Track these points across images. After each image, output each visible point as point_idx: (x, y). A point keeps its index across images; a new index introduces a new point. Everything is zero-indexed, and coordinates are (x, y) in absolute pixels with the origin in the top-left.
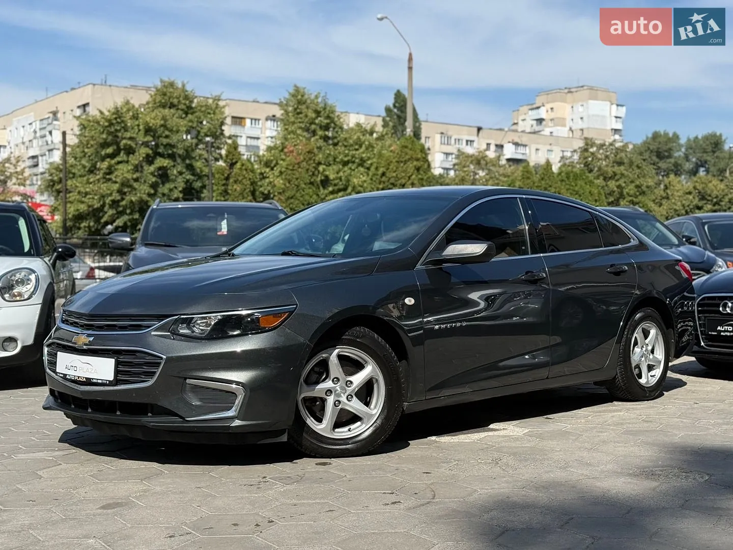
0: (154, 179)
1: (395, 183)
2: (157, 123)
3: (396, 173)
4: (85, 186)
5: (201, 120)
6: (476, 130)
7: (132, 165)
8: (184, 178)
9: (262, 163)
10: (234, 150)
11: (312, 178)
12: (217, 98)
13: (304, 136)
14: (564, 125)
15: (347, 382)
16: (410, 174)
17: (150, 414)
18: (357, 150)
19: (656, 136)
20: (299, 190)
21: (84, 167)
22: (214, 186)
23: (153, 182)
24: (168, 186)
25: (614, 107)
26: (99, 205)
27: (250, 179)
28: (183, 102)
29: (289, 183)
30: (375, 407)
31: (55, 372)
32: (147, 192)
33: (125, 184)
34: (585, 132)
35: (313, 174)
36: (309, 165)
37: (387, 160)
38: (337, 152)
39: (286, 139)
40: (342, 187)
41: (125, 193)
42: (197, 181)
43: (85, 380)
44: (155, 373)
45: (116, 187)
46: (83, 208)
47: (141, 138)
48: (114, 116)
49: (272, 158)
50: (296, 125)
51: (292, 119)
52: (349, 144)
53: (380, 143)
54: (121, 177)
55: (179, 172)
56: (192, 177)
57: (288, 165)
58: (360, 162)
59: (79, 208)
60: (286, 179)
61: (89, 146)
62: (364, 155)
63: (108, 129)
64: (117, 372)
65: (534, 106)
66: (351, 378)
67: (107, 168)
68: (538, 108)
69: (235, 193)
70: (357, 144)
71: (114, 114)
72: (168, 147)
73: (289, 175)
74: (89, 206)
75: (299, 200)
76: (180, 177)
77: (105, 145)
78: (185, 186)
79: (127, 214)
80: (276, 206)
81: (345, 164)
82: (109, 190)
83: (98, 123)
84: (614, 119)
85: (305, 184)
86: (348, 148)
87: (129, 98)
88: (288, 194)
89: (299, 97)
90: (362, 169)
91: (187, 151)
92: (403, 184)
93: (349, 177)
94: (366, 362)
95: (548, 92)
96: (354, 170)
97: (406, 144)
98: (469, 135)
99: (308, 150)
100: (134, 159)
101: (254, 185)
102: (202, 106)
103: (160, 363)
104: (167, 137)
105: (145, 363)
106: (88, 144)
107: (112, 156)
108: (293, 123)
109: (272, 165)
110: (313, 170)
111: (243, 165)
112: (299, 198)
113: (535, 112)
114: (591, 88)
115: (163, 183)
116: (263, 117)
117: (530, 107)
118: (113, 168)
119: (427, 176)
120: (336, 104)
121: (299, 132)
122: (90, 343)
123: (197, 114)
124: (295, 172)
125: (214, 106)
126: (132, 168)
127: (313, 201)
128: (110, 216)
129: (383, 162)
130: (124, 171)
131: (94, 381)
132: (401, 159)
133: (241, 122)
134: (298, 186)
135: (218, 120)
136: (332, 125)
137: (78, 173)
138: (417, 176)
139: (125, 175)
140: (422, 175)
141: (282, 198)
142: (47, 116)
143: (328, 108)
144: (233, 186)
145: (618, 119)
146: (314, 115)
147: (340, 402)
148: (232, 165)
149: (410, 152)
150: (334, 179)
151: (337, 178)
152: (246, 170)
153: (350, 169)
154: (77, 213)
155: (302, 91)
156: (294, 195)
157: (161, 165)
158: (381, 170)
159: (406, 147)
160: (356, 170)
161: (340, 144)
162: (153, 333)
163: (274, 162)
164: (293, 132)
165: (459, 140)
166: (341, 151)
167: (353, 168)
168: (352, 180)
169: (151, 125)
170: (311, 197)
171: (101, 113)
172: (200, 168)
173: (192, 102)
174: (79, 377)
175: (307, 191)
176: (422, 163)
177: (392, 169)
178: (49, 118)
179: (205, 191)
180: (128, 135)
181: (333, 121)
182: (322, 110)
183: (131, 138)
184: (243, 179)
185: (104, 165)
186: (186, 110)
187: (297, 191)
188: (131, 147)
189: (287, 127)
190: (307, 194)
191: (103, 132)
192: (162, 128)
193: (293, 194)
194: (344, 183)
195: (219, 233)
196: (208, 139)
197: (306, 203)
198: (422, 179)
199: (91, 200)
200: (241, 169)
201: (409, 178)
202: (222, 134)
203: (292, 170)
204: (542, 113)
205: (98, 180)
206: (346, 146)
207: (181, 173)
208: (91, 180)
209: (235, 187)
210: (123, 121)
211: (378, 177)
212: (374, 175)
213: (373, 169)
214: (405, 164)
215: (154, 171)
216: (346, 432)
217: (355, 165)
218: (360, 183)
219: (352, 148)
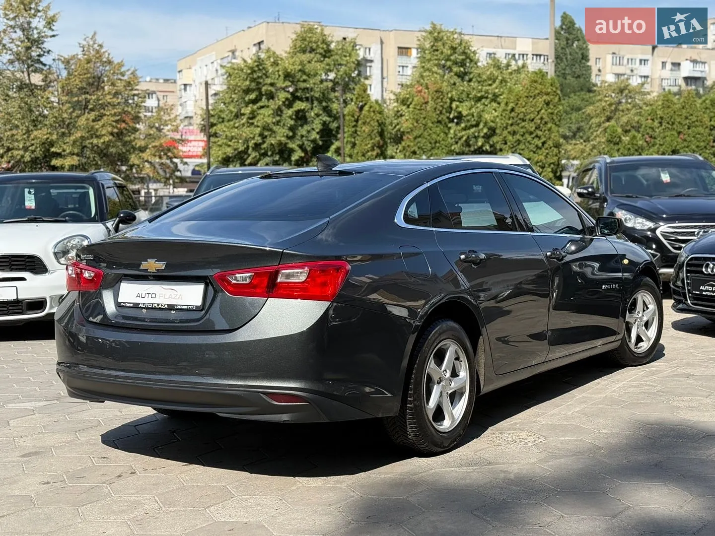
0: (292, 122)
1: (525, 118)
2: (295, 69)
3: (526, 108)
4: (231, 131)
6: (650, 48)
7: (273, 109)
8: (321, 120)
9: (399, 101)
10: (363, 92)
11: (439, 117)
12: (353, 40)
13: (439, 74)
16: (540, 108)
18: (490, 85)
20: (426, 129)
21: (231, 112)
22: (345, 127)
23: (291, 125)
24: (306, 127)
26: (243, 148)
27: (378, 121)
28: (321, 46)
29: (417, 122)
32: (285, 134)
33: (266, 128)
35: (441, 113)
36: (437, 104)
37: (517, 95)
38: (470, 88)
39: (422, 77)
40: (474, 123)
41: (266, 137)
42: (333, 122)
45: (258, 130)
46: (229, 151)
47: (281, 84)
48: (256, 64)
49: (408, 96)
50: (431, 62)
51: (429, 57)
52: (483, 80)
54: (262, 121)
55: (316, 114)
56: (328, 119)
57: (417, 104)
58: (494, 97)
59: (226, 151)
60: (414, 118)
61: (236, 91)
62: (497, 91)
63: (251, 76)
67: (250, 114)
69: (364, 134)
70: (490, 79)
71: (255, 61)
72: (306, 91)
73: (417, 115)
74: (235, 150)
75: (426, 139)
76: (317, 119)
77: (247, 91)
78: (322, 127)
79: (269, 156)
81: (479, 99)
82: (251, 133)
83: (242, 70)
85: (433, 123)
86: (482, 83)
87: (270, 46)
88: (415, 134)
89: (436, 34)
90: (494, 105)
91: (323, 94)
92: (531, 119)
93: (481, 113)
96: (487, 105)
97: (536, 79)
99: (435, 89)
100: (273, 104)
101: (382, 126)
102: (339, 49)
104: (304, 81)
106: (235, 90)
107: (254, 102)
108: (429, 60)
109: (408, 103)
110: (441, 109)
111: (371, 107)
112: (426, 137)
115: (302, 126)
118: (255, 113)
119: (558, 110)
121: (435, 69)
123: (333, 57)
124: (422, 111)
125: (350, 49)
126: (272, 112)
127: (441, 139)
128: (253, 158)
129: (512, 97)
130: (265, 116)
132: (530, 94)
133: (407, 52)
134: (425, 125)
135: (353, 62)
136: (468, 61)
137: (227, 118)
138: (546, 110)
139: (265, 119)
140: (552, 109)
141: (410, 137)
142: (226, 55)
143: (464, 45)
146: (449, 52)
148: (361, 107)
149: (539, 87)
150: (467, 115)
151: (469, 114)
152: (374, 112)
153: (484, 104)
154: (225, 156)
155: (439, 28)
156: (422, 134)
157: (299, 108)
158: (511, 105)
159: (536, 82)
160: (489, 105)
161: (474, 80)
163: (410, 100)
164: (429, 70)
165: (632, 60)
166: (474, 87)
167: (486, 103)
168: (483, 115)
169: (289, 70)
170: (438, 135)
171: (245, 61)
172: (336, 109)
173: (328, 45)
175: (434, 130)
176: (552, 97)
177: (522, 104)
178: (228, 56)
180: (269, 81)
181: (468, 57)
182: (457, 46)
183: (272, 85)
184: (371, 121)
185: (247, 111)
186: (324, 53)
187: (424, 130)
188: (271, 92)
189: (423, 65)
190: (434, 133)
191: (247, 78)
192: (300, 73)
193: (420, 133)
194: (476, 119)
197: (433, 141)
198: (552, 113)
199: (236, 144)
200: (369, 111)
201: (538, 112)
203: (420, 110)
205: (243, 125)
206: (479, 82)
207: (318, 115)
208: (237, 125)
209: (363, 128)
210: (264, 68)
211: (508, 112)
212: (504, 110)
213: (503, 104)
214: (534, 99)
215: (292, 115)
217: (488, 100)
218: (492, 118)
219: (486, 83)
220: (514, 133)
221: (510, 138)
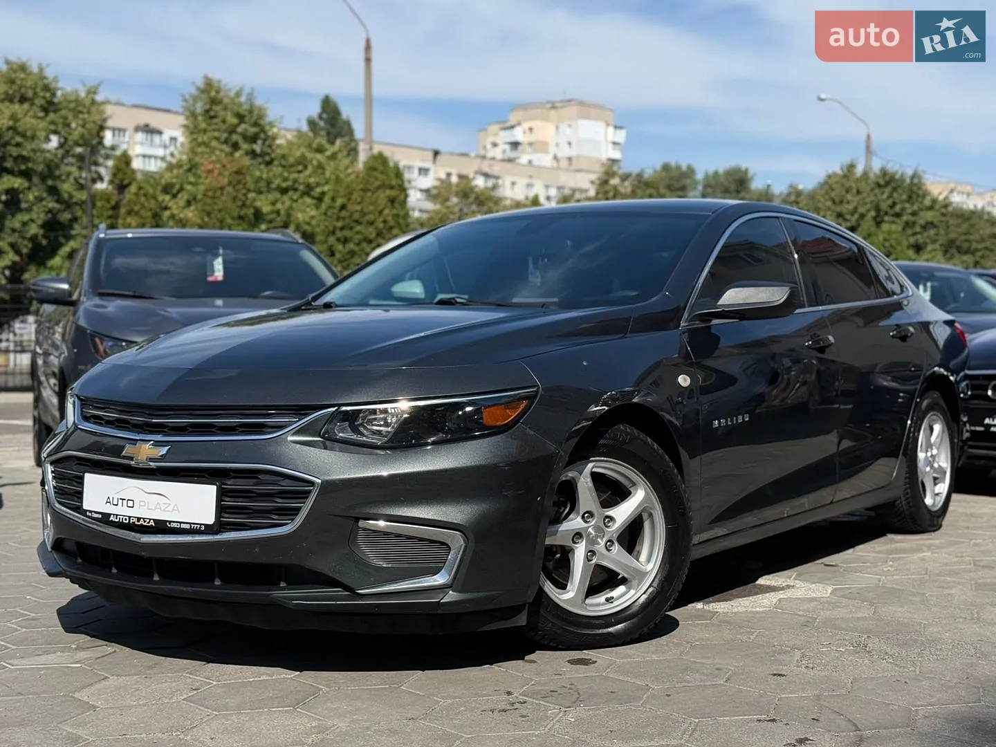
1: (361, 220)
3: (362, 205)
5: (68, 122)
6: (430, 155)
8: (45, 206)
9: (160, 187)
10: (124, 165)
12: (93, 90)
13: (223, 151)
14: (546, 151)
15: (604, 520)
16: (382, 207)
17: (283, 584)
18: (300, 172)
19: (666, 168)
20: (223, 226)
22: (95, 218)
24: (21, 217)
25: (611, 129)
27: (151, 210)
28: (41, 94)
30: (649, 560)
31: (79, 509)
34: (574, 161)
35: (243, 205)
36: (237, 191)
37: (348, 187)
38: (271, 174)
39: (195, 153)
40: (280, 224)
42: (64, 211)
43: (152, 523)
44: (299, 509)
49: (174, 180)
50: (208, 134)
51: (203, 125)
52: (289, 163)
53: (332, 163)
55: (36, 198)
56: (57, 206)
57: (206, 190)
58: (306, 190)
60: (203, 210)
62: (312, 180)
64: (221, 509)
65: (508, 124)
66: (612, 512)
68: (512, 127)
70: (299, 163)
72: (19, 160)
73: (209, 205)
76: (39, 205)
78: (46, 218)
80: (294, 238)
81: (284, 191)
84: (610, 146)
85: (232, 218)
86: (288, 168)
89: (213, 94)
90: (308, 200)
91: (48, 166)
92: (370, 221)
93: (290, 211)
94: (634, 484)
95: (525, 107)
96: (296, 201)
97: (374, 165)
98: (423, 160)
99: (235, 169)
102: (70, 102)
103: (309, 492)
104: (18, 145)
105: (277, 493)
108: (205, 131)
109: (175, 191)
110: (243, 198)
111: (140, 188)
113: (508, 133)
114: (581, 103)
115: (12, 214)
116: (130, 127)
117: (502, 126)
120: (266, 106)
121: (214, 143)
122: (163, 458)
123: (62, 113)
124: (216, 200)
125: (88, 102)
129: (341, 190)
131: (175, 525)
132: (369, 187)
134: (222, 221)
135: (94, 122)
136: (262, 136)
138: (390, 211)
140: (398, 209)
143: (256, 112)
144: (125, 219)
145: (617, 147)
146: (235, 121)
147: (593, 553)
148: (122, 188)
149: (381, 177)
150: (268, 213)
151: (272, 212)
152: (145, 195)
153: (292, 199)
155: (216, 85)
157: (10, 186)
158: (339, 202)
159: (375, 169)
160: (300, 201)
161: (276, 163)
162: (290, 438)
163: (177, 187)
164: (204, 144)
165: (408, 167)
166: (277, 173)
167: (295, 198)
168: (293, 214)
172: (70, 192)
173: (53, 95)
174: (139, 519)
176: (396, 192)
177: (356, 200)
179: (76, 226)
181: (263, 130)
182: (246, 113)
184: (140, 209)
186: (46, 106)
189: (195, 136)
192: (10, 132)
194: (284, 217)
195: (210, 279)
196: (79, 150)
200: (137, 194)
201: (380, 213)
202: (101, 143)
203: (213, 198)
204: (519, 134)
206: (284, 166)
207: (39, 199)
209: (128, 220)
211: (336, 211)
212: (330, 207)
213: (327, 199)
214: (373, 193)
216: (603, 604)
217: (298, 194)
218: (307, 219)
219: (293, 169)
220: (345, 241)
221: (340, 247)
